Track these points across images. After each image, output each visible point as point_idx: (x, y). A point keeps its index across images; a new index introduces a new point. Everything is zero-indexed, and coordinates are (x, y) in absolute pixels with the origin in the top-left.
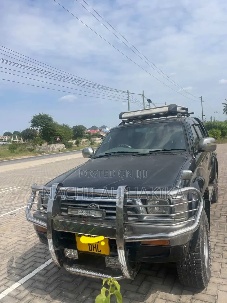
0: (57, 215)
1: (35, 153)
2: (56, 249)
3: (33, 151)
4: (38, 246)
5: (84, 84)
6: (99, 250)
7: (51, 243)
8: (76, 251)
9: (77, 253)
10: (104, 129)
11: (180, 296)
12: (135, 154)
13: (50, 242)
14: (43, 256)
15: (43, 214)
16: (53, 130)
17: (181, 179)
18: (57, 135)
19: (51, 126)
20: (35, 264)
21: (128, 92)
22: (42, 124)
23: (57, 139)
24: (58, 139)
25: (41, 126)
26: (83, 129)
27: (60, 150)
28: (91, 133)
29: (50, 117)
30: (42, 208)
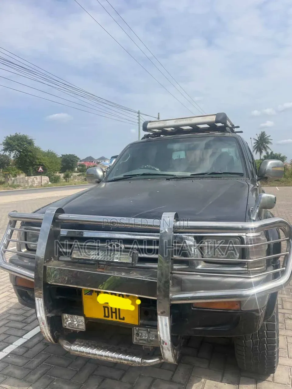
0: (53, 259)
1: (7, 186)
2: (49, 315)
3: (3, 184)
4: (13, 311)
5: (82, 94)
6: (121, 317)
7: (40, 304)
8: (82, 319)
9: (84, 321)
10: (103, 162)
11: (237, 386)
12: (169, 177)
13: (40, 302)
14: (20, 325)
15: (26, 259)
16: (33, 158)
17: (258, 207)
18: (40, 165)
19: (30, 152)
20: (7, 337)
21: (139, 113)
22: (18, 148)
23: (38, 169)
24: (41, 169)
25: (17, 150)
26: (75, 160)
27: (43, 184)
28: (85, 165)
29: (31, 140)
30: (26, 250)
